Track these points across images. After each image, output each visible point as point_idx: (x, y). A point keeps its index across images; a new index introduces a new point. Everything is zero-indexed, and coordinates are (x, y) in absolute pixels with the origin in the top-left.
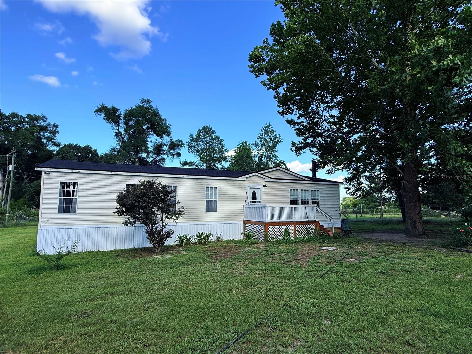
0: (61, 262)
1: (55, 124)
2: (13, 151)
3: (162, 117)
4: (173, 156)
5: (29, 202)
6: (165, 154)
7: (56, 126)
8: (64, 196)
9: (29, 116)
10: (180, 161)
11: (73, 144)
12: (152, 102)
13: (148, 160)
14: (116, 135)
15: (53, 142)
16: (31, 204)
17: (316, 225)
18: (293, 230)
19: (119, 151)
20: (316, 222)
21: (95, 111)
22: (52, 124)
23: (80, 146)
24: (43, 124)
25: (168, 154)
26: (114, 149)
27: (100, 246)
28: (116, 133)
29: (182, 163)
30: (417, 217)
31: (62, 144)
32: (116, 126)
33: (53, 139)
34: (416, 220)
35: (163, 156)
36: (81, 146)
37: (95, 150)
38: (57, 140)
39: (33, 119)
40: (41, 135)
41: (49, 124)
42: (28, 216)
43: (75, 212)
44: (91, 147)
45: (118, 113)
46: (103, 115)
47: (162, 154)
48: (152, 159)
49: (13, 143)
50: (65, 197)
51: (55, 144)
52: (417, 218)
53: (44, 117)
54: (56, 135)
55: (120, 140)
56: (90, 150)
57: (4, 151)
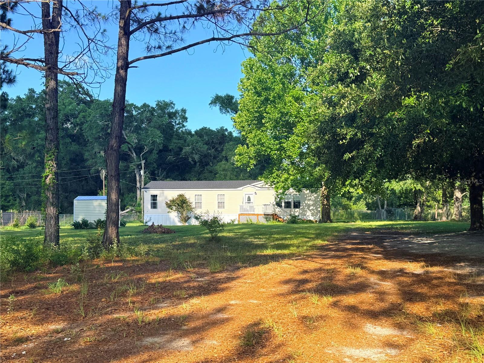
2: (145, 150)
17: (273, 216)
18: (256, 219)
24: (172, 111)
43: (157, 209)
45: (235, 99)
49: (145, 143)
50: (153, 202)
53: (172, 103)
57: (138, 151)
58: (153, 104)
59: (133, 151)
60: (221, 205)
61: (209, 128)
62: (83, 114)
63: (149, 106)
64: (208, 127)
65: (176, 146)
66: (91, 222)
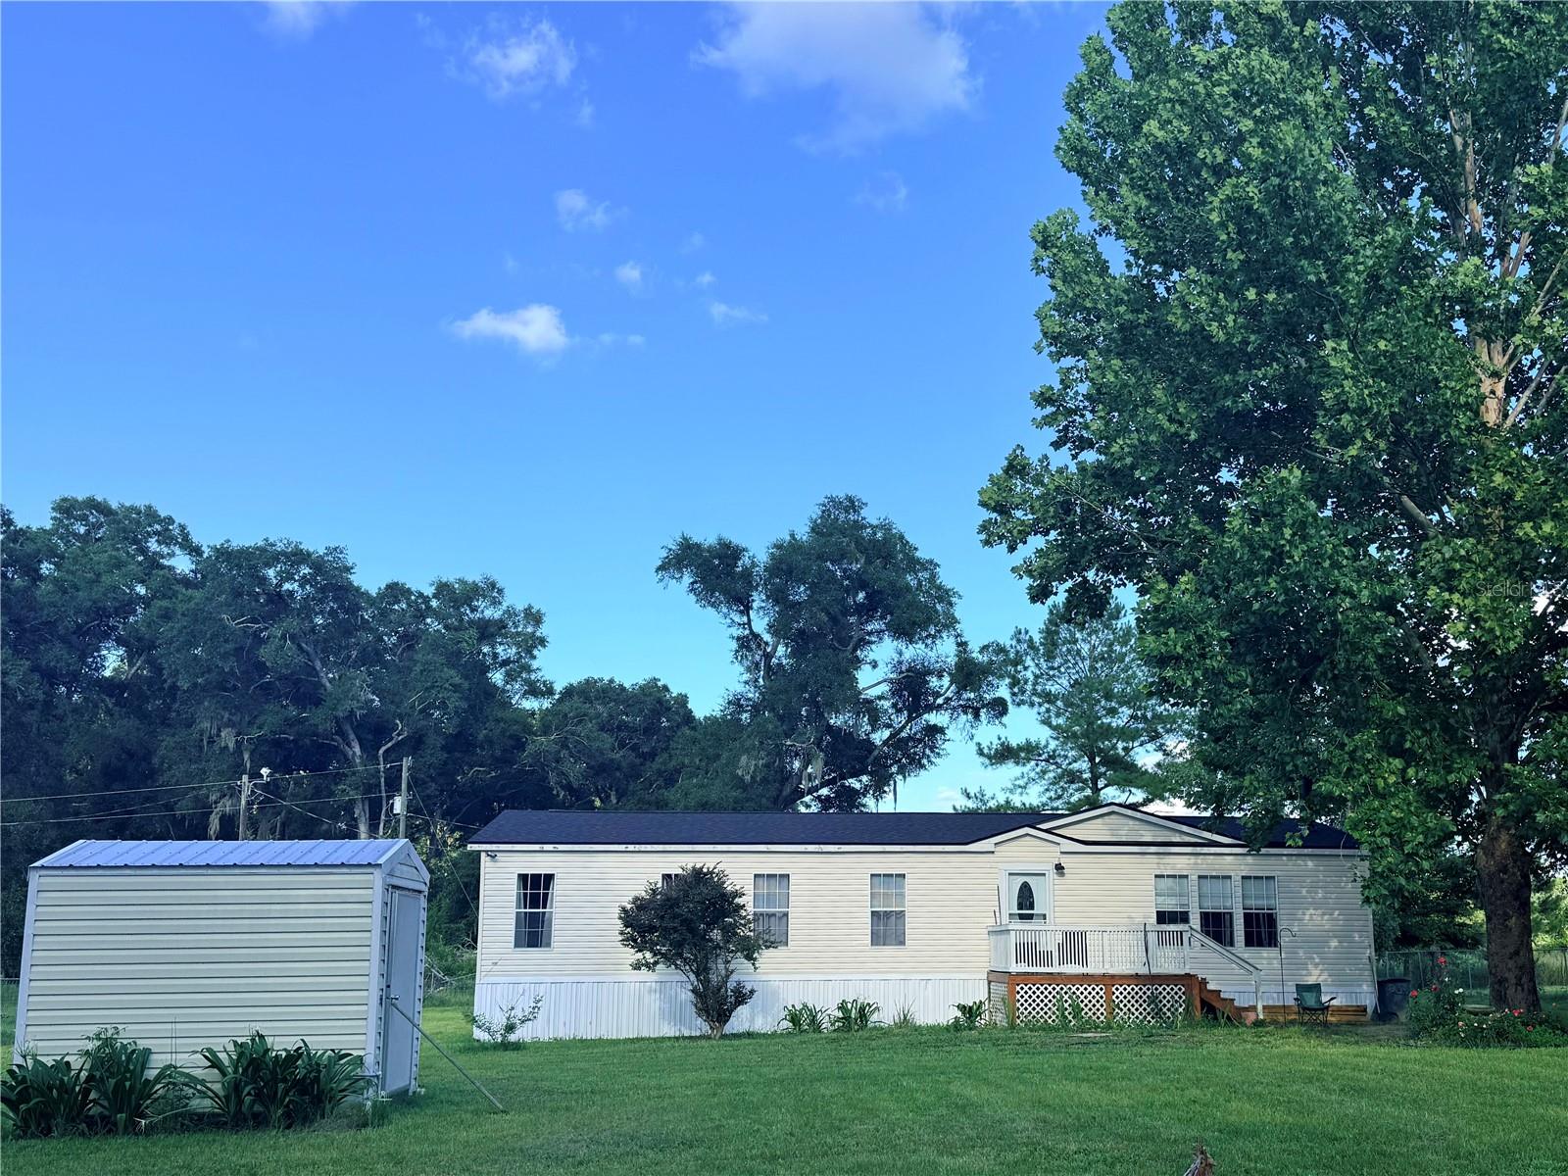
0: (513, 1038)
1: (530, 607)
2: (399, 735)
3: (918, 554)
4: (977, 716)
5: (451, 921)
6: (940, 706)
7: (535, 618)
8: (525, 908)
9: (443, 589)
10: (979, 744)
11: (602, 680)
12: (866, 504)
13: (873, 736)
14: (741, 646)
15: (528, 682)
16: (458, 930)
17: (1189, 988)
18: (1101, 1001)
19: (756, 709)
20: (1187, 979)
21: (660, 569)
22: (522, 608)
23: (622, 688)
24: (491, 613)
25: (954, 709)
26: (736, 703)
27: (603, 1027)
28: (738, 639)
29: (986, 751)
30: (1510, 966)
31: (558, 687)
32: (741, 612)
33: (528, 669)
34: (1506, 975)
35: (933, 718)
36: (627, 685)
37: (682, 700)
38: (540, 674)
39: (457, 597)
40: (484, 654)
41: (510, 613)
42: (449, 972)
43: (548, 945)
44: (666, 688)
45: (745, 561)
46: (687, 579)
47: (930, 708)
48: (886, 733)
49: (398, 707)
50: (528, 910)
51: (533, 690)
52: (1510, 970)
53: (493, 585)
54: (535, 652)
55: (757, 665)
56: (660, 702)
57: (370, 737)
58: (422, 584)
59: (352, 736)
60: (887, 928)
61: (611, 681)
62: (165, 603)
63: (409, 592)
64: (606, 679)
65: (503, 732)
66: (181, 1060)
